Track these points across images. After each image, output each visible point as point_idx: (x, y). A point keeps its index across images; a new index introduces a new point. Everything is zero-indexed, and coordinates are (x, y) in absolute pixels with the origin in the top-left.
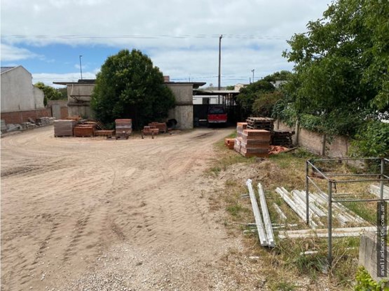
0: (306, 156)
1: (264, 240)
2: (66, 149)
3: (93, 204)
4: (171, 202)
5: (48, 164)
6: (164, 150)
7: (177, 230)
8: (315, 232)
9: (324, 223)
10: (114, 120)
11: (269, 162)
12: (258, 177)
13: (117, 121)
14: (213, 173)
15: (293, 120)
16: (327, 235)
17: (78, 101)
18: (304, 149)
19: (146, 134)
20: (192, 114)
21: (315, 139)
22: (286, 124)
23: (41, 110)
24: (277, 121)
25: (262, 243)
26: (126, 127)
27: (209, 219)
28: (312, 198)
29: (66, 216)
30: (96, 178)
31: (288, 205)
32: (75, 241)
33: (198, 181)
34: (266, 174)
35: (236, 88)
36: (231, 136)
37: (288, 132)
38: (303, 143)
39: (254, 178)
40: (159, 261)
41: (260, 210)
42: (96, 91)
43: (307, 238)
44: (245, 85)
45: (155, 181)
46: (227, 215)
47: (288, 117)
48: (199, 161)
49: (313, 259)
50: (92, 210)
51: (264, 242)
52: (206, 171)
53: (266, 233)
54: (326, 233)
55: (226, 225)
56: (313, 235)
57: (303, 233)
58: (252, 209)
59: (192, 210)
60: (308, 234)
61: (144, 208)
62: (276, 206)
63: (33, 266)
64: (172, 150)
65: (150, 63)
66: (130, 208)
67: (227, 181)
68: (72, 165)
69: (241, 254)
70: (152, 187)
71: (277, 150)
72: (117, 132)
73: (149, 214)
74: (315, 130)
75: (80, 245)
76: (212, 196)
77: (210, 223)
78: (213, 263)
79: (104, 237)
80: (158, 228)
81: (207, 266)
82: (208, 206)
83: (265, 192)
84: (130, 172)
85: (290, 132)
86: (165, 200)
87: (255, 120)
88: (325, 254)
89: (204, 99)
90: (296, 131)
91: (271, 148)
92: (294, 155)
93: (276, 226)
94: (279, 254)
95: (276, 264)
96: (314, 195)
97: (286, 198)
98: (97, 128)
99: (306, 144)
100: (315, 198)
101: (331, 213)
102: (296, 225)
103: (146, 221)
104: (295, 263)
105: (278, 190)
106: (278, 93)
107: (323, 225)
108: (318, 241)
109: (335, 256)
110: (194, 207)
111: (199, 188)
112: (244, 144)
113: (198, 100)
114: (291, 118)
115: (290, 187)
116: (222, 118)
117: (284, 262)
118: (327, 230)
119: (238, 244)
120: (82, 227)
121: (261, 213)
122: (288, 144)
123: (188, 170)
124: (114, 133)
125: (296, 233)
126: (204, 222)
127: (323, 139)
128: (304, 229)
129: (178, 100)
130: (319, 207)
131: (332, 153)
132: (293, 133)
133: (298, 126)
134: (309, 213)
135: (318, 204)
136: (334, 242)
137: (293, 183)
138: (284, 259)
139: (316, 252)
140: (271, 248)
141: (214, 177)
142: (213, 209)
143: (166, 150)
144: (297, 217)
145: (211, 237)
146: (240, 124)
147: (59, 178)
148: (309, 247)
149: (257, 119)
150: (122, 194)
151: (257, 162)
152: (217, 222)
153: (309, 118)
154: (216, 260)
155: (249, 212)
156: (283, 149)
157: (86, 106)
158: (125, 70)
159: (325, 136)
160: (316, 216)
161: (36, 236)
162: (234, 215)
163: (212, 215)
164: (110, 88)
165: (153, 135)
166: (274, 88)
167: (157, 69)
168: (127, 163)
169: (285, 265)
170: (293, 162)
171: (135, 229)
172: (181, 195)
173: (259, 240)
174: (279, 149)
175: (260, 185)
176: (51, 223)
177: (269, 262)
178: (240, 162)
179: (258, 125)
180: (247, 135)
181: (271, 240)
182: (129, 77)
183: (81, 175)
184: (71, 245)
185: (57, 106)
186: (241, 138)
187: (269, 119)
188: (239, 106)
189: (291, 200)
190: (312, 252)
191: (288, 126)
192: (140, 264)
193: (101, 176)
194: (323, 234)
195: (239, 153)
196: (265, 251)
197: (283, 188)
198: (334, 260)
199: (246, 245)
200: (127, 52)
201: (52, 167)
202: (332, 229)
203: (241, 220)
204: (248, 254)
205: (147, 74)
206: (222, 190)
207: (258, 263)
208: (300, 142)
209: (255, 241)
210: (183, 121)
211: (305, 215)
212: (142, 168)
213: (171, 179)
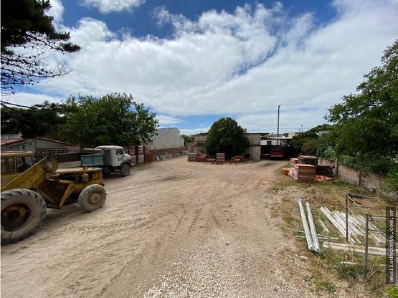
0: (344, 185)
1: (311, 246)
2: (192, 168)
3: (203, 201)
4: (246, 207)
5: (184, 175)
6: (243, 172)
7: (250, 227)
8: (353, 248)
9: (361, 241)
10: (215, 154)
11: (314, 188)
12: (306, 198)
13: (218, 154)
14: (274, 191)
15: (333, 158)
16: (364, 251)
17: (199, 144)
18: (343, 179)
19: (232, 162)
20: (260, 151)
21: (352, 173)
22: (327, 160)
23: (183, 148)
24: (320, 158)
25: (309, 248)
26: (221, 157)
27: (271, 222)
28: (351, 219)
29: (190, 206)
30: (206, 186)
31: (330, 222)
32: (194, 222)
33: (264, 196)
34: (312, 197)
35: (289, 135)
36: (286, 166)
37: (329, 167)
38: (342, 175)
39: (303, 198)
40: (239, 245)
41: (308, 222)
42: (208, 139)
43: (346, 251)
44: (296, 133)
45: (237, 192)
46: (283, 221)
47: (329, 156)
48: (264, 182)
49: (352, 269)
50: (203, 204)
51: (311, 248)
52: (269, 189)
53: (313, 241)
54: (363, 249)
55: (283, 229)
56: (352, 249)
57: (343, 247)
58: (302, 221)
59: (260, 215)
60: (348, 248)
61: (231, 208)
62: (321, 221)
63: (174, 233)
64: (247, 173)
65: (236, 124)
66: (223, 207)
67: (284, 198)
68: (195, 177)
69: (293, 253)
70: (236, 196)
71: (320, 179)
72: (217, 160)
73: (234, 213)
74: (352, 167)
75: (197, 225)
76: (273, 207)
77: (272, 225)
78: (274, 255)
79: (209, 223)
80: (238, 223)
81: (269, 256)
82: (271, 213)
83: (312, 210)
84: (223, 184)
85: (331, 167)
86: (243, 205)
87: (304, 158)
88: (361, 267)
89: (268, 142)
90: (336, 166)
91: (316, 177)
92: (334, 183)
93: (321, 237)
94: (323, 259)
95: (320, 266)
96: (352, 217)
97: (329, 216)
98: (207, 157)
99: (345, 175)
100: (353, 219)
101: (367, 233)
102: (337, 239)
103: (232, 217)
104: (336, 268)
105: (322, 209)
106: (321, 140)
107: (360, 242)
108: (356, 255)
109: (370, 269)
110: (261, 213)
111: (265, 201)
112: (296, 173)
113: (264, 143)
114: (331, 157)
115: (331, 208)
116: (280, 154)
117: (327, 266)
118: (364, 247)
119: (291, 244)
120: (198, 214)
121: (309, 225)
122: (330, 175)
123: (257, 187)
124: (216, 161)
125: (337, 246)
126: (268, 225)
127: (359, 173)
128: (344, 243)
129: (251, 143)
130: (357, 227)
131: (367, 185)
132: (334, 167)
133: (338, 163)
134: (349, 231)
135: (356, 225)
136: (369, 258)
137: (334, 205)
138: (328, 263)
139: (354, 263)
140: (317, 253)
141: (274, 194)
142: (274, 216)
143: (244, 172)
144: (338, 232)
145: (272, 236)
146: (293, 159)
147: (188, 184)
148: (348, 259)
149: (305, 157)
150: (219, 197)
151: (306, 187)
152: (276, 226)
153: (347, 158)
154: (276, 253)
155: (300, 222)
156: (326, 178)
157: (202, 146)
158: (223, 128)
159: (361, 172)
160: (354, 234)
161: (177, 216)
162: (289, 222)
163: (273, 220)
164: (214, 138)
165: (236, 162)
166: (318, 136)
167: (240, 127)
168: (222, 178)
169: (328, 268)
170: (334, 189)
171: (225, 221)
172: (253, 203)
173: (307, 245)
174: (322, 178)
175: (307, 204)
176: (183, 209)
177: (314, 263)
178: (293, 185)
179: (306, 161)
180: (298, 168)
181: (317, 247)
182: (225, 131)
183: (199, 183)
184: (192, 224)
185: (190, 145)
186: (293, 169)
187: (315, 157)
188: (292, 147)
189: (332, 218)
190: (350, 263)
191: (329, 162)
192: (228, 244)
193: (208, 185)
194: (361, 250)
195: (292, 178)
196: (312, 254)
197: (326, 208)
198: (369, 273)
199: (297, 246)
200: (224, 119)
201: (187, 177)
202: (369, 247)
203: (293, 227)
204: (298, 253)
205: (234, 130)
206: (280, 203)
207: (306, 262)
208: (339, 174)
209: (304, 245)
210: (254, 155)
211: (345, 232)
212: (230, 182)
213: (247, 192)
